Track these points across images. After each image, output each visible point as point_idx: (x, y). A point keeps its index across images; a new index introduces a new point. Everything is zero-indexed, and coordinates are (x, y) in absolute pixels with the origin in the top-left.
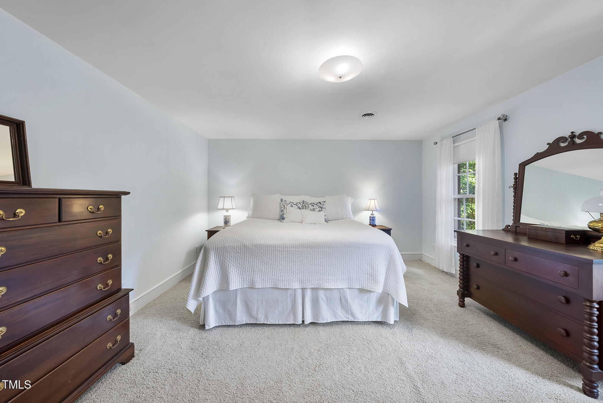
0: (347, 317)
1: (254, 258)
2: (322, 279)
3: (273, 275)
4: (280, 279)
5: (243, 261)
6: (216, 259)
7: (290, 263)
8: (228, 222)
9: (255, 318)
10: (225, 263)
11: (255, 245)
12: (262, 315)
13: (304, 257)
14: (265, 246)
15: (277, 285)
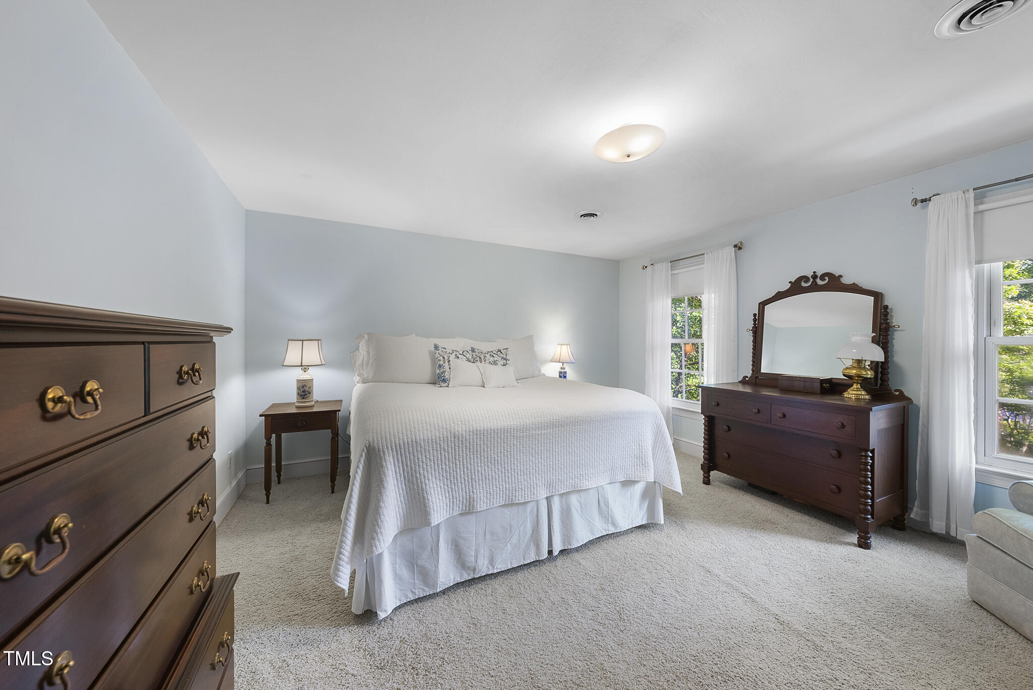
0: (607, 528)
1: (474, 457)
2: (579, 475)
3: (505, 482)
4: (517, 487)
5: (452, 464)
6: (397, 468)
7: (533, 456)
8: (310, 393)
9: (472, 568)
10: (418, 475)
11: (475, 432)
12: (484, 559)
13: (554, 443)
14: (493, 432)
15: (512, 499)
